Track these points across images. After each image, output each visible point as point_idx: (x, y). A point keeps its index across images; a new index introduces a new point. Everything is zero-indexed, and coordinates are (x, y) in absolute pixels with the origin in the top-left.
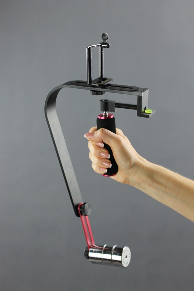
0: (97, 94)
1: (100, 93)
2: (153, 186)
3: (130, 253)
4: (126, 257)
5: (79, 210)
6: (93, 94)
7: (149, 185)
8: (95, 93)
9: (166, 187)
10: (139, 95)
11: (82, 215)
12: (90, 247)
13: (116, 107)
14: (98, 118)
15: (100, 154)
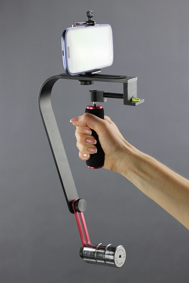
0: (86, 84)
1: (88, 83)
2: (139, 175)
3: (125, 253)
4: (120, 257)
5: (73, 206)
6: (81, 84)
7: (136, 173)
8: (83, 83)
9: (152, 177)
10: (124, 82)
11: (76, 211)
12: (85, 245)
13: (104, 97)
14: (87, 109)
15: (86, 140)
